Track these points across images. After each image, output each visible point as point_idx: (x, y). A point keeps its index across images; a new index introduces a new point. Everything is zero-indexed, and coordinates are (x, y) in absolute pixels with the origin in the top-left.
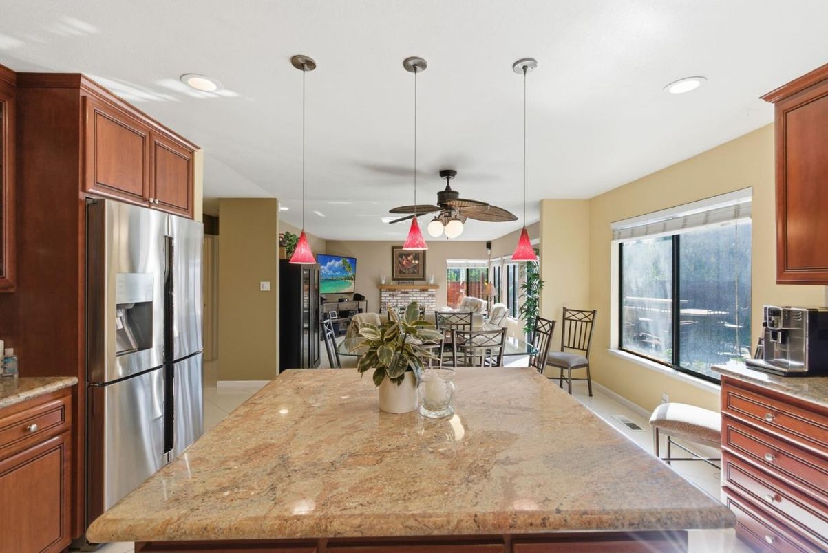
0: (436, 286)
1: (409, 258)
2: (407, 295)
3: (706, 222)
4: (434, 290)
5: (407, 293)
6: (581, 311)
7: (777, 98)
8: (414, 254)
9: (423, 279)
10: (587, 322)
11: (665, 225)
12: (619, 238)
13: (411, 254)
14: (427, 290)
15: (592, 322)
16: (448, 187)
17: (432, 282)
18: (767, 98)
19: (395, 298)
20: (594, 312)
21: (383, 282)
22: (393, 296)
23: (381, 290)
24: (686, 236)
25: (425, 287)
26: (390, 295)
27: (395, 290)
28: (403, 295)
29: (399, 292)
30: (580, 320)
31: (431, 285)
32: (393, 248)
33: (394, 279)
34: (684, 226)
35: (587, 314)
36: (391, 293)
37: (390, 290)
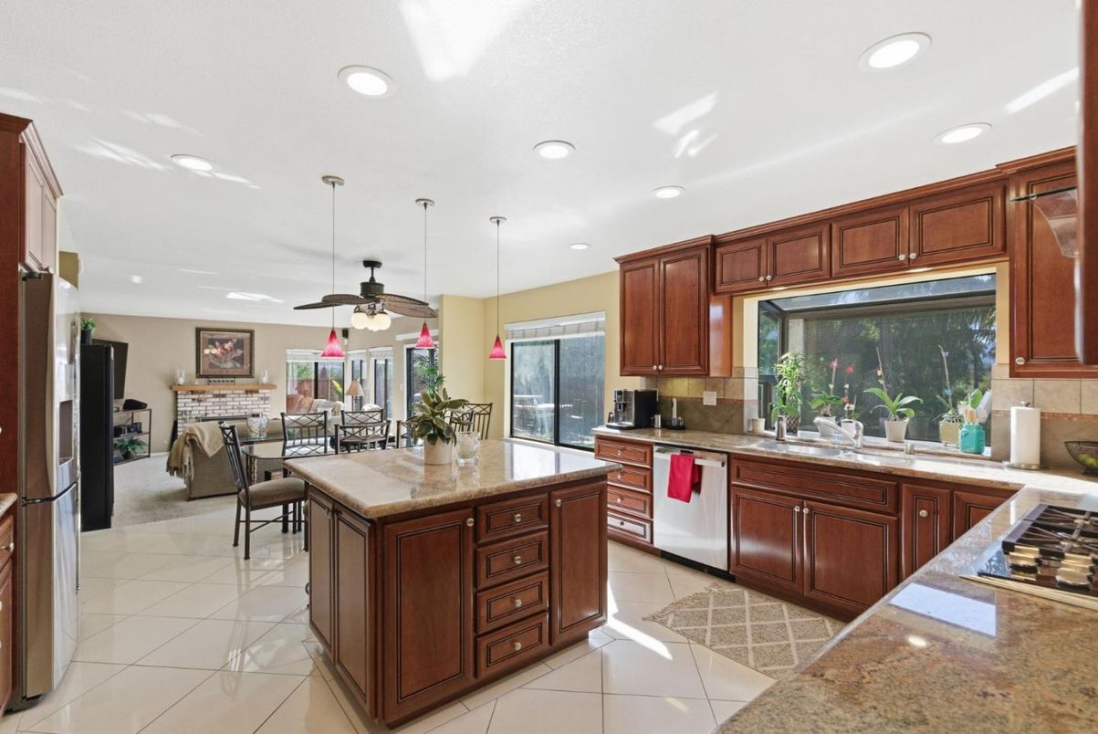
0: (270, 386)
1: (227, 346)
2: (222, 399)
3: (578, 332)
4: (268, 391)
5: (224, 396)
6: (478, 405)
7: (622, 261)
8: (235, 341)
9: (250, 375)
10: (484, 414)
11: (550, 331)
12: (512, 338)
13: (231, 340)
14: (257, 392)
15: (489, 414)
16: (372, 279)
17: (265, 380)
18: (617, 260)
19: (201, 404)
20: (491, 405)
21: (181, 381)
22: (199, 401)
23: (176, 392)
24: (564, 340)
25: (250, 388)
26: (193, 399)
27: (203, 392)
28: (218, 400)
29: (211, 396)
30: (478, 414)
31: (263, 384)
32: (198, 331)
33: (199, 375)
34: (564, 333)
35: (484, 407)
36: (196, 396)
37: (192, 392)
